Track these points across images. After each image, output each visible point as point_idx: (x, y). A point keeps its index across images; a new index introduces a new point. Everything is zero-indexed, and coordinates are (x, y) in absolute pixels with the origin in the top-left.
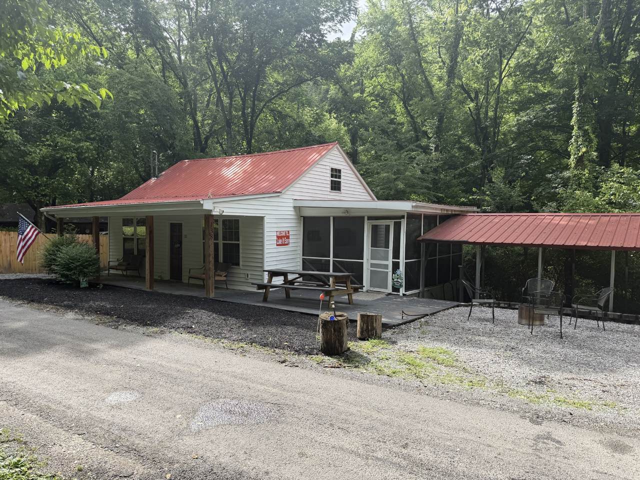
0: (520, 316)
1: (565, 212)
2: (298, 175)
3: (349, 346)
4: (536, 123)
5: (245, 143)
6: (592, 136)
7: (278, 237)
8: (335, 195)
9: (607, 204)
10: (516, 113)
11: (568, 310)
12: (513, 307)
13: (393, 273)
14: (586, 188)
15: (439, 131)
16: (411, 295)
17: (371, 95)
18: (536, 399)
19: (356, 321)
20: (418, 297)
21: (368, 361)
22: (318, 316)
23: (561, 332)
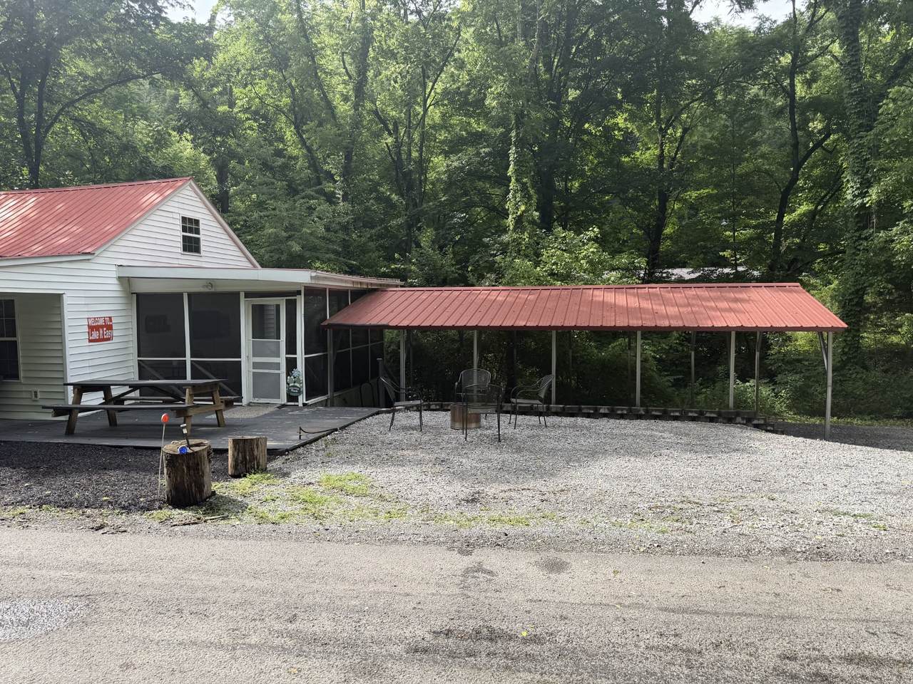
0: (453, 420)
1: (504, 285)
2: (125, 225)
3: (213, 488)
4: (470, 171)
5: (25, 171)
6: (532, 192)
7: (91, 328)
8: (190, 259)
9: (549, 275)
10: (446, 156)
11: (507, 407)
12: (446, 408)
13: (288, 374)
14: (526, 256)
15: (347, 172)
16: (315, 405)
17: (246, 110)
18: (467, 523)
19: (227, 450)
20: (326, 406)
21: (243, 507)
22: (159, 448)
23: (499, 434)
